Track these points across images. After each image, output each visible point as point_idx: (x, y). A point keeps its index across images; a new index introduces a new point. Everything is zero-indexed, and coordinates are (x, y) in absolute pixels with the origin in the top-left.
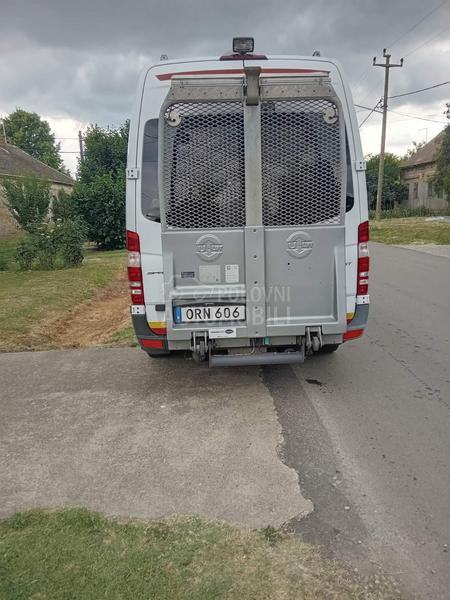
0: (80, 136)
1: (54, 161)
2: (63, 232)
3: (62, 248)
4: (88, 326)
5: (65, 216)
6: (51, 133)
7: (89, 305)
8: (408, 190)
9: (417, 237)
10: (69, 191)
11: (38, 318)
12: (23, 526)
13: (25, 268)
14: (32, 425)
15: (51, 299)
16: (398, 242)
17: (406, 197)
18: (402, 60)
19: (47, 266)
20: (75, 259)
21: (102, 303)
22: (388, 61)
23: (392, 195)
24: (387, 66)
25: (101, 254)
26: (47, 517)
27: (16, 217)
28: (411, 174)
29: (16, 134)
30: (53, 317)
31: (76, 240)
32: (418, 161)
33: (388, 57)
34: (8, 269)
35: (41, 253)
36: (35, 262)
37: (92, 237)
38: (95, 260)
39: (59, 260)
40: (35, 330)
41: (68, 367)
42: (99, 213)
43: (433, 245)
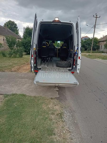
0: (24, 28)
1: (17, 33)
2: (19, 50)
3: (19, 53)
4: (24, 69)
5: (20, 46)
6: (17, 26)
7: (24, 66)
8: (100, 47)
9: (99, 58)
10: (20, 40)
11: (14, 67)
12: (14, 95)
13: (10, 57)
14: (14, 83)
15: (16, 63)
16: (93, 58)
17: (99, 48)
18: (100, 16)
19: (15, 57)
20: (21, 56)
21: (26, 66)
22: (97, 16)
23: (96, 47)
24: (96, 18)
25: (27, 55)
26: (17, 94)
27: (8, 45)
28: (101, 43)
29: (9, 26)
30: (16, 67)
31: (22, 52)
32: (103, 40)
33: (97, 15)
34: (6, 57)
35: (14, 54)
36: (13, 56)
37: (25, 51)
38: (25, 57)
39: (18, 56)
40: (13, 69)
41: (20, 75)
42: (27, 46)
43: (101, 60)
